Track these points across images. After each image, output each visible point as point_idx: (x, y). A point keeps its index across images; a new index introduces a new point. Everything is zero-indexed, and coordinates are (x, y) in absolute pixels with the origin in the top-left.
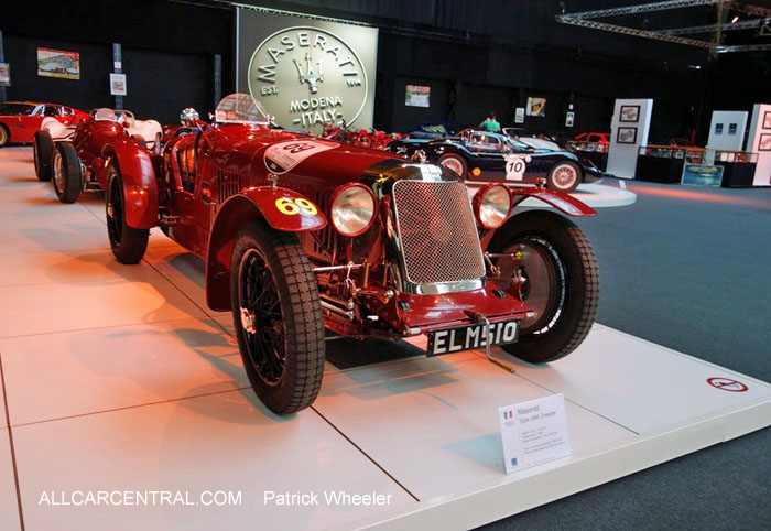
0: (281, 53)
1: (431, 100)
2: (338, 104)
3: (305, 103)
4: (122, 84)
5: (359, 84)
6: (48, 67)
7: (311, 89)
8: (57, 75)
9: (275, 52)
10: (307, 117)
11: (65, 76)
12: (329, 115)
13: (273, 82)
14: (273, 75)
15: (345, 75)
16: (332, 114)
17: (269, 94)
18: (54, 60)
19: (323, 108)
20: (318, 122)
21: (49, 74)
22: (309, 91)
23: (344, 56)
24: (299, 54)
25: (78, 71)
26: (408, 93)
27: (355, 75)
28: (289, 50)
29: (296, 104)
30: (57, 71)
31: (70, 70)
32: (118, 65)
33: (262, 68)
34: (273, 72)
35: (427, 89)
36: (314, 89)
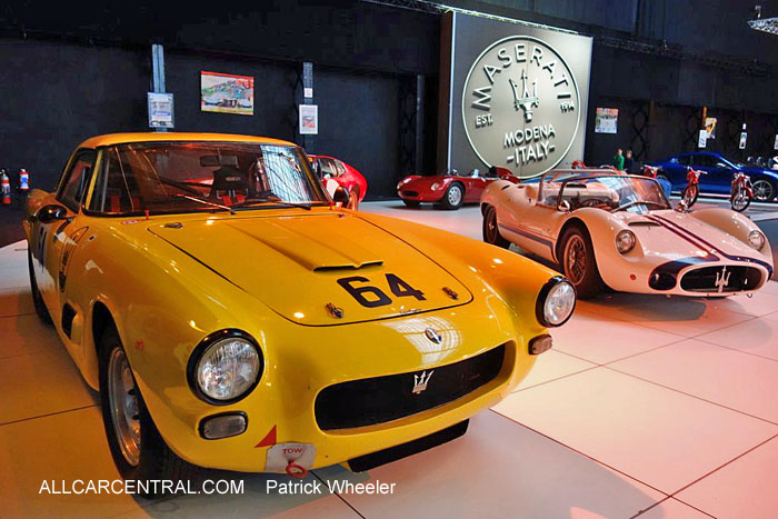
0: (498, 71)
1: (619, 124)
2: (552, 134)
3: (519, 135)
4: (313, 120)
5: (572, 108)
6: (214, 98)
7: (526, 116)
8: (225, 110)
9: (491, 70)
10: (520, 152)
11: (236, 110)
12: (542, 148)
13: (487, 109)
14: (489, 100)
15: (560, 97)
16: (545, 147)
17: (483, 125)
18: (219, 88)
19: (536, 140)
20: (531, 158)
21: (216, 109)
22: (523, 119)
23: (559, 73)
24: (515, 71)
25: (252, 103)
26: (598, 118)
27: (569, 96)
28: (505, 67)
29: (510, 137)
30: (225, 104)
31: (241, 102)
32: (308, 92)
33: (477, 90)
34: (488, 96)
35: (615, 112)
36: (529, 117)
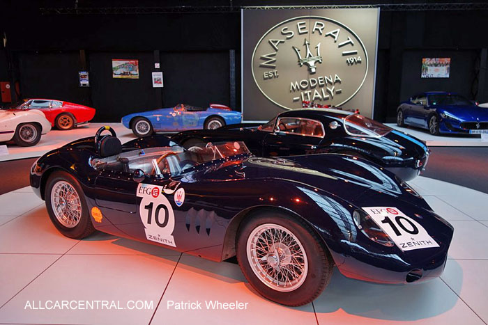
0: (281, 42)
1: (451, 70)
2: (337, 81)
3: (304, 83)
4: (160, 79)
5: (359, 62)
6: (119, 71)
7: (310, 70)
8: (124, 77)
9: (276, 42)
10: (306, 95)
11: (130, 76)
12: (329, 92)
13: (274, 68)
14: (275, 61)
15: (344, 55)
16: (331, 91)
17: (270, 78)
18: (121, 67)
19: (322, 86)
21: (120, 77)
22: (307, 72)
24: (298, 41)
25: (138, 72)
26: (424, 66)
27: (356, 53)
28: (288, 39)
29: (294, 85)
30: (124, 74)
31: (132, 72)
32: (157, 66)
33: (264, 56)
34: (274, 59)
35: (447, 60)
36: (313, 70)
